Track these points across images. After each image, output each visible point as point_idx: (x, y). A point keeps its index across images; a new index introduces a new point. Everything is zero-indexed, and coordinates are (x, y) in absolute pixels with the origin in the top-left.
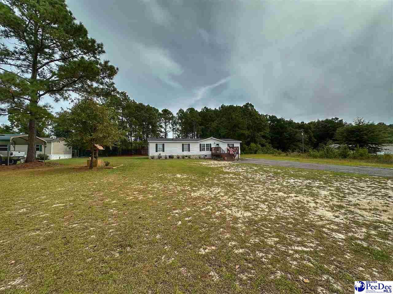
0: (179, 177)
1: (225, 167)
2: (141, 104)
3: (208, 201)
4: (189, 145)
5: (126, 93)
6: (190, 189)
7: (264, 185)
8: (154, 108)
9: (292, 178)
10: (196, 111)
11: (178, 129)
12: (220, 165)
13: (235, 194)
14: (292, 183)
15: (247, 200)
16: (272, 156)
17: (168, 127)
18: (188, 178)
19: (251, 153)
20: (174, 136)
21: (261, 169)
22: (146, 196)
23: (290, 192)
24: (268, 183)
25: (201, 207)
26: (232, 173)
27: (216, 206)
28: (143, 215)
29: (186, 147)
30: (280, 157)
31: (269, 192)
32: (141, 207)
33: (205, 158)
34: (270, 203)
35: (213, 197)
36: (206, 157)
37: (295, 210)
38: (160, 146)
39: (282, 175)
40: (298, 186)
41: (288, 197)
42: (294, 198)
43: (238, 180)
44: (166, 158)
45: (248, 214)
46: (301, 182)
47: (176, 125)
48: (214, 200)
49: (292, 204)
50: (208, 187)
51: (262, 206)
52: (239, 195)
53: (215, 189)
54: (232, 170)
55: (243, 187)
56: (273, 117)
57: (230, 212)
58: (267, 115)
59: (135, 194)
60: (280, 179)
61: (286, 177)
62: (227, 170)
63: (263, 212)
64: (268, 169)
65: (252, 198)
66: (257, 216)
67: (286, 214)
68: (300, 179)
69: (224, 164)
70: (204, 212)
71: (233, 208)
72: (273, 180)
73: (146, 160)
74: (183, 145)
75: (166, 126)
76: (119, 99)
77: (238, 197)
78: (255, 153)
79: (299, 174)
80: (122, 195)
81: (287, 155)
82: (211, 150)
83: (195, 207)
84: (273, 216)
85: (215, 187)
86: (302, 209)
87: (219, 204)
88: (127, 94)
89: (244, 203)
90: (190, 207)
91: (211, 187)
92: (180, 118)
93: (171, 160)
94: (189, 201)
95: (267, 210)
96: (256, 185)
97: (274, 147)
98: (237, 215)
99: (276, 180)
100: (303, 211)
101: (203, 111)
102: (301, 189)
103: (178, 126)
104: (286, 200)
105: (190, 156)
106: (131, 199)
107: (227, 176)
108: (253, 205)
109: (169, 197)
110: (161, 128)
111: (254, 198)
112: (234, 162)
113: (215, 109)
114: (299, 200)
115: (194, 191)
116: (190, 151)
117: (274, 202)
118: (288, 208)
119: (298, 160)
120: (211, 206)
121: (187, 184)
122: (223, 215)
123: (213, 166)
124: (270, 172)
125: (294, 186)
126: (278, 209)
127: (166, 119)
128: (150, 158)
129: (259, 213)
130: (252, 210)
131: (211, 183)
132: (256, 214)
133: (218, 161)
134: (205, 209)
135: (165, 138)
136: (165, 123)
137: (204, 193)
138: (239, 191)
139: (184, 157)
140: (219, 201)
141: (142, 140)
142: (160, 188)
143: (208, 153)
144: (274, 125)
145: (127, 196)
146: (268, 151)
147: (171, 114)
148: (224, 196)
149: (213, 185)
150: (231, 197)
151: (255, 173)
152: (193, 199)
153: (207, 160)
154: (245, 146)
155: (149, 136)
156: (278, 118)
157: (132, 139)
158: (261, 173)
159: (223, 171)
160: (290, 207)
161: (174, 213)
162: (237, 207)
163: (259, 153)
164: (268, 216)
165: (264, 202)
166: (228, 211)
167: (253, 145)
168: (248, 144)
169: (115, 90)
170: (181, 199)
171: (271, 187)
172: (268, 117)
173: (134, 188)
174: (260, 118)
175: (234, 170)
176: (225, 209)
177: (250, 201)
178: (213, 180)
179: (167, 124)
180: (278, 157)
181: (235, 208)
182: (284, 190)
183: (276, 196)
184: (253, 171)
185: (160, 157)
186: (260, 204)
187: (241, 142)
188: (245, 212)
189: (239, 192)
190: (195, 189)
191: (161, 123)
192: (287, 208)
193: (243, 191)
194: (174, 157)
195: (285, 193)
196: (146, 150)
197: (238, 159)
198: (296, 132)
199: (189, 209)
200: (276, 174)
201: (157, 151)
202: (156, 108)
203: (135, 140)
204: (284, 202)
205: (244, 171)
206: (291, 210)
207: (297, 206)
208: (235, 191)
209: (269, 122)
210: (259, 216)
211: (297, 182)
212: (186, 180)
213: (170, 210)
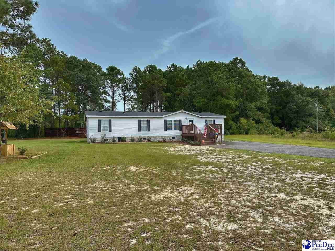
0: (134, 170)
1: (202, 155)
2: (74, 58)
3: (177, 207)
4: (149, 121)
5: (50, 40)
6: (149, 190)
7: (258, 182)
8: (94, 64)
9: (299, 171)
10: (160, 70)
11: (132, 97)
12: (194, 152)
13: (215, 196)
14: (298, 179)
15: (232, 204)
16: (271, 137)
17: (116, 94)
18: (147, 172)
19: (241, 133)
20: (126, 107)
21: (255, 158)
22: (84, 201)
23: (294, 192)
24: (263, 179)
25: (166, 216)
26: (211, 164)
27: (188, 214)
28: (80, 230)
29: (144, 124)
30: (283, 139)
31: (264, 193)
32: (77, 219)
33: (172, 141)
34: (265, 210)
35: (182, 201)
36: (174, 140)
37: (300, 219)
38: (105, 124)
39: (284, 167)
40: (307, 184)
41: (292, 200)
42: (300, 202)
43: (220, 174)
44: (114, 141)
45: (233, 226)
46: (312, 177)
47: (129, 91)
48: (184, 206)
49: (297, 212)
50: (176, 185)
51: (254, 214)
52: (221, 198)
53: (186, 188)
54: (212, 159)
55: (226, 187)
56: (274, 79)
57: (207, 224)
58: (265, 76)
59: (66, 199)
60: (282, 173)
61: (290, 170)
62: (204, 159)
63: (255, 224)
64: (265, 158)
65: (240, 202)
66: (246, 229)
67: (287, 225)
68: (310, 173)
69: (200, 150)
70: (170, 224)
71: (212, 218)
72: (272, 175)
73: (83, 145)
74: (139, 121)
75: (114, 92)
76: (39, 50)
77: (220, 202)
78: (247, 133)
79: (309, 165)
80: (47, 200)
81: (293, 136)
82: (181, 129)
83: (156, 216)
84: (268, 229)
85: (186, 186)
86: (311, 217)
87: (192, 211)
88: (51, 43)
89: (228, 209)
90: (150, 217)
91: (180, 186)
92: (135, 80)
93: (122, 145)
94: (148, 207)
95: (260, 220)
96: (246, 183)
97: (276, 125)
98: (217, 228)
99: (275, 175)
100: (312, 221)
101: (170, 70)
102: (311, 188)
103: (132, 93)
104: (289, 204)
105: (150, 138)
106: (61, 207)
107: (204, 168)
108: (241, 213)
109: (118, 203)
110: (106, 95)
111: (243, 202)
112: (214, 148)
113: (188, 67)
114: (307, 205)
115: (156, 192)
116: (149, 131)
117: (272, 208)
118: (290, 218)
119: (309, 143)
120: (181, 215)
121: (145, 181)
122: (197, 228)
123: (184, 153)
124: (269, 163)
125: (301, 184)
126: (277, 219)
127: (113, 81)
128: (89, 141)
129: (249, 225)
130: (239, 220)
131: (181, 179)
132: (244, 227)
133: (192, 145)
134: (171, 219)
135: (112, 111)
136: (113, 87)
137: (170, 194)
138: (221, 192)
139: (141, 139)
140: (191, 207)
141: (76, 114)
142: (105, 189)
143: (178, 133)
144: (275, 92)
145: (55, 201)
146: (265, 130)
147: (121, 74)
148: (198, 200)
149: (183, 182)
150: (210, 202)
151: (246, 164)
152: (155, 205)
153: (174, 144)
154: (231, 122)
155: (87, 107)
156: (282, 82)
157: (61, 112)
158: (254, 164)
159: (198, 160)
160: (293, 215)
161: (125, 227)
162: (218, 216)
163: (252, 134)
164: (261, 230)
165: (256, 208)
166: (204, 223)
167: (243, 121)
168: (236, 119)
169: (33, 36)
170: (136, 205)
171: (268, 185)
172: (267, 79)
173: (66, 189)
174: (255, 81)
175: (215, 159)
176: (200, 220)
177: (236, 207)
178: (183, 175)
179: (115, 89)
180: (280, 140)
181: (214, 217)
182: (286, 190)
183: (275, 199)
184: (242, 160)
185: (104, 140)
186: (251, 211)
187: (226, 117)
188: (229, 223)
189: (221, 194)
190: (156, 188)
191: (105, 88)
192: (289, 216)
193: (227, 191)
194: (126, 140)
195: (287, 194)
196: (83, 129)
197: (221, 143)
198: (308, 103)
199: (148, 221)
200: (276, 165)
201: (99, 131)
202: (98, 65)
203: (66, 113)
204: (285, 208)
205: (229, 160)
206: (294, 220)
207: (303, 213)
208: (216, 191)
209: (268, 87)
210: (249, 230)
211: (305, 177)
212: (145, 175)
213: (120, 222)
